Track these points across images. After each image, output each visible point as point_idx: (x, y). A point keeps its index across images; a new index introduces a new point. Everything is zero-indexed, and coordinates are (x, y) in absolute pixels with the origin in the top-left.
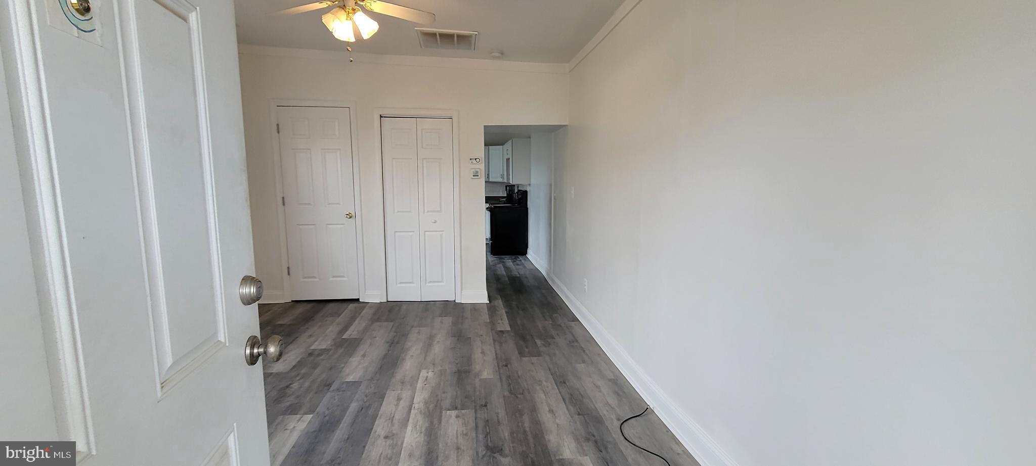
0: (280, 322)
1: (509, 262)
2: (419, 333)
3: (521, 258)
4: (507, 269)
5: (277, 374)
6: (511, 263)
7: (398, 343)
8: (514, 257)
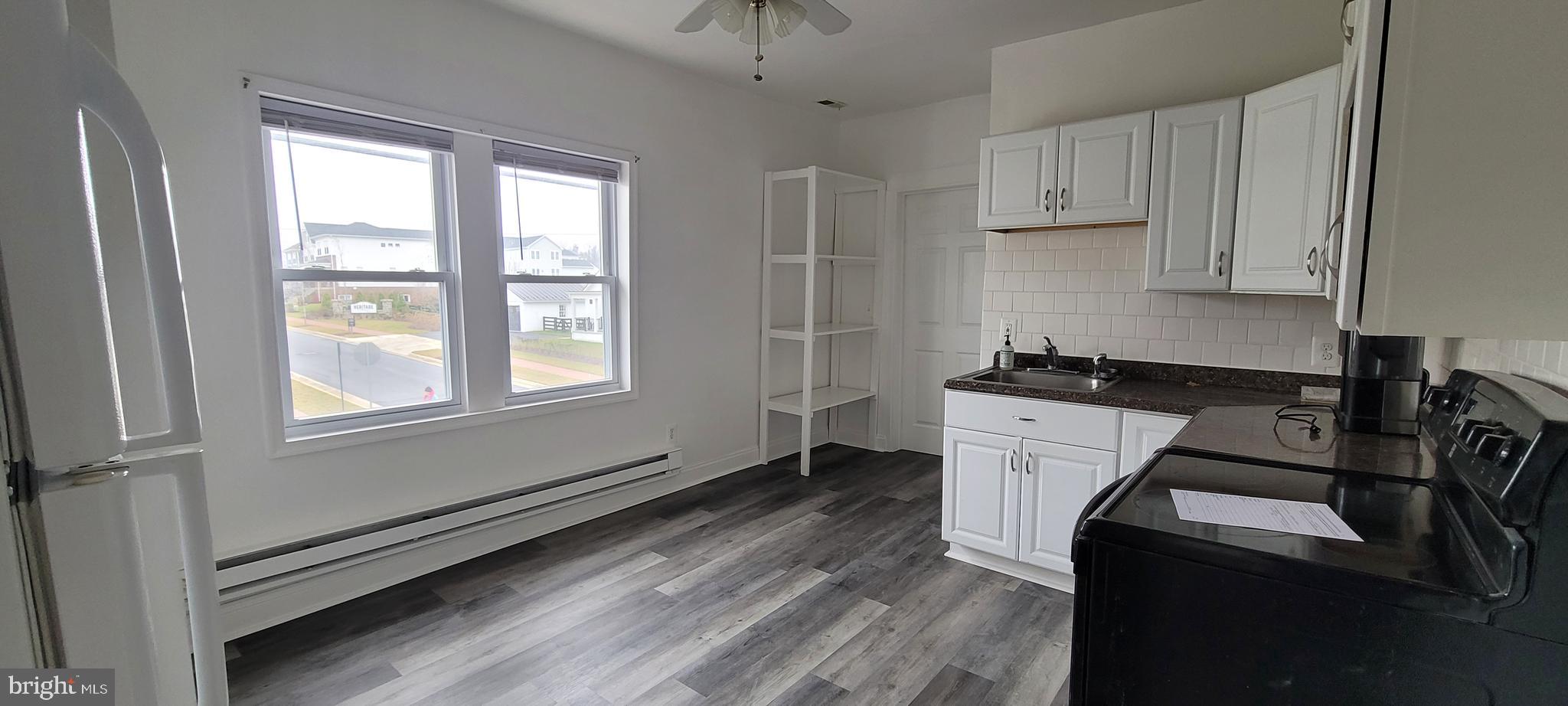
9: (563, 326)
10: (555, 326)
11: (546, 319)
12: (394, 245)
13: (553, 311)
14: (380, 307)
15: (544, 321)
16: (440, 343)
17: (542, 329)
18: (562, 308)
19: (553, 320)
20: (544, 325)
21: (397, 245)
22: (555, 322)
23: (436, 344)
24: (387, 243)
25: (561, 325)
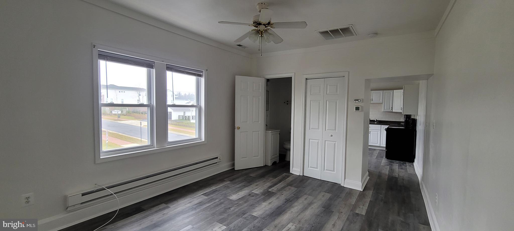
0: (251, 175)
1: (396, 166)
2: (323, 196)
3: (408, 164)
4: (392, 170)
5: (231, 200)
6: (397, 167)
7: (291, 201)
8: (402, 162)
9: (186, 118)
10: (183, 118)
11: (180, 116)
12: (123, 92)
13: (182, 114)
14: (122, 112)
15: (179, 117)
16: (147, 123)
17: (178, 119)
18: (184, 113)
19: (182, 116)
20: (179, 118)
21: (124, 92)
22: (183, 117)
23: (145, 124)
24: (121, 91)
25: (185, 118)
